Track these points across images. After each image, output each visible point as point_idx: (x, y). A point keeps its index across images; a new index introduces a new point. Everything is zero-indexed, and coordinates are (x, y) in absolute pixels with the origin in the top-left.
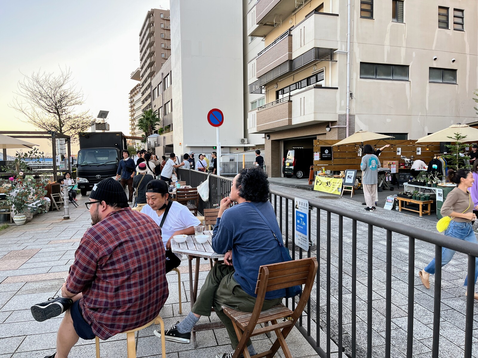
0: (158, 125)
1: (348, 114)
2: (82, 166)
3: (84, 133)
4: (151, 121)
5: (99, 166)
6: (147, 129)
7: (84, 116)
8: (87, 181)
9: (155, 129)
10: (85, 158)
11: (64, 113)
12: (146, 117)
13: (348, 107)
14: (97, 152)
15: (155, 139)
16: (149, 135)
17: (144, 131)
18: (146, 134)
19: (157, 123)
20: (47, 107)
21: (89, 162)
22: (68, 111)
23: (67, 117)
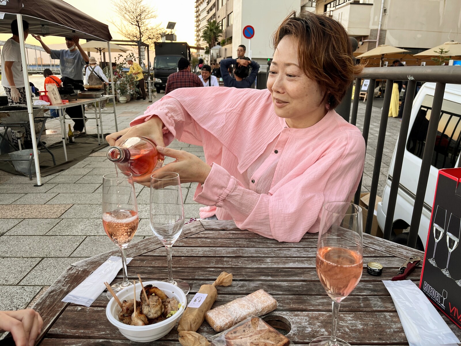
0: (221, 36)
1: (379, 28)
2: (157, 69)
3: (158, 43)
4: (214, 33)
5: (169, 69)
6: (210, 40)
7: (158, 28)
8: (161, 82)
9: (217, 41)
10: (159, 63)
11: (142, 25)
12: (209, 28)
13: (380, 23)
14: (168, 58)
15: (217, 51)
16: (212, 47)
17: (208, 42)
18: (210, 45)
19: (220, 34)
20: (131, 20)
21: (162, 67)
22: (146, 23)
23: (145, 29)
